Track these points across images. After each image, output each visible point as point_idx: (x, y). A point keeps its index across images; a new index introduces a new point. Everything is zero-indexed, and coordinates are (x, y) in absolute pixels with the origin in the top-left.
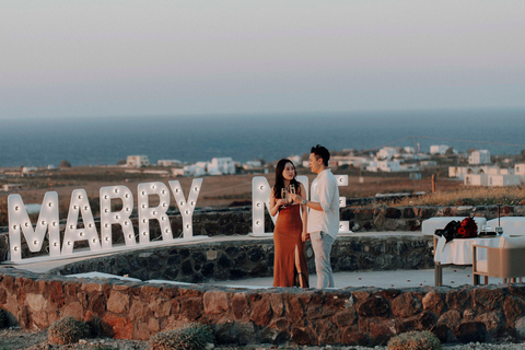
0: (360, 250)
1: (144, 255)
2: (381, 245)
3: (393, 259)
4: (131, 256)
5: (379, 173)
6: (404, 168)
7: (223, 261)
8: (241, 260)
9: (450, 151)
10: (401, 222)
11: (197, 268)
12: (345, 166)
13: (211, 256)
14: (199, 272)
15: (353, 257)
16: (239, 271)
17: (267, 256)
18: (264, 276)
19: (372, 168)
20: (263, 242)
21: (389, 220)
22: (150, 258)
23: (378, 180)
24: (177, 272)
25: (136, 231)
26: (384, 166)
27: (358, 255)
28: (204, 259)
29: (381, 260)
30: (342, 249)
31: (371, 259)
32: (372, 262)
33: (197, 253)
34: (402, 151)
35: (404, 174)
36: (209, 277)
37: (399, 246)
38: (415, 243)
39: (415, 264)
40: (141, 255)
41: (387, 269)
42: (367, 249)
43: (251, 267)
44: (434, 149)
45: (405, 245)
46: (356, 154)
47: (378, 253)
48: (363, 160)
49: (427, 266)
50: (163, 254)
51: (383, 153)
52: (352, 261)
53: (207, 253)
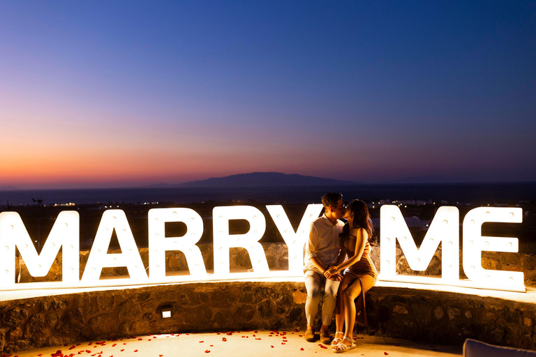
11: (280, 311)
13: (300, 300)
14: (283, 316)
22: (213, 294)
24: (252, 313)
30: (489, 314)
40: (197, 290)
42: (528, 322)
53: (294, 295)
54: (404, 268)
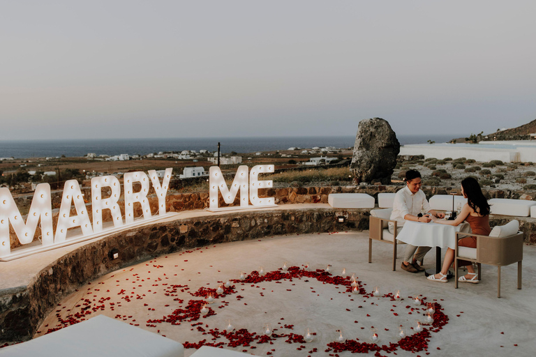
0: (288, 219)
1: (131, 234)
2: (303, 215)
3: (311, 225)
4: (120, 236)
5: (182, 160)
6: (191, 158)
7: (192, 233)
8: (206, 231)
9: (207, 152)
10: (308, 197)
11: (173, 240)
12: (170, 157)
13: (183, 230)
14: (174, 243)
15: (283, 225)
16: (204, 240)
17: (224, 227)
18: (221, 242)
19: (180, 158)
20: (221, 216)
21: (299, 195)
22: (136, 237)
23: (182, 162)
24: (157, 245)
25: (123, 213)
26: (184, 157)
27: (286, 223)
28: (178, 232)
29: (303, 226)
30: (275, 219)
31: (296, 226)
32: (297, 228)
33: (173, 228)
34: (190, 152)
35: (192, 160)
36: (182, 247)
37: (315, 216)
38: (326, 213)
39: (326, 228)
40: (128, 235)
41: (307, 232)
42: (293, 218)
43: (212, 236)
44: (201, 151)
45: (320, 215)
46: (174, 153)
47: (301, 221)
48: (176, 155)
49: (335, 229)
50: (146, 231)
51: (183, 152)
52: (282, 228)
53: (180, 228)
54: (222, 203)
